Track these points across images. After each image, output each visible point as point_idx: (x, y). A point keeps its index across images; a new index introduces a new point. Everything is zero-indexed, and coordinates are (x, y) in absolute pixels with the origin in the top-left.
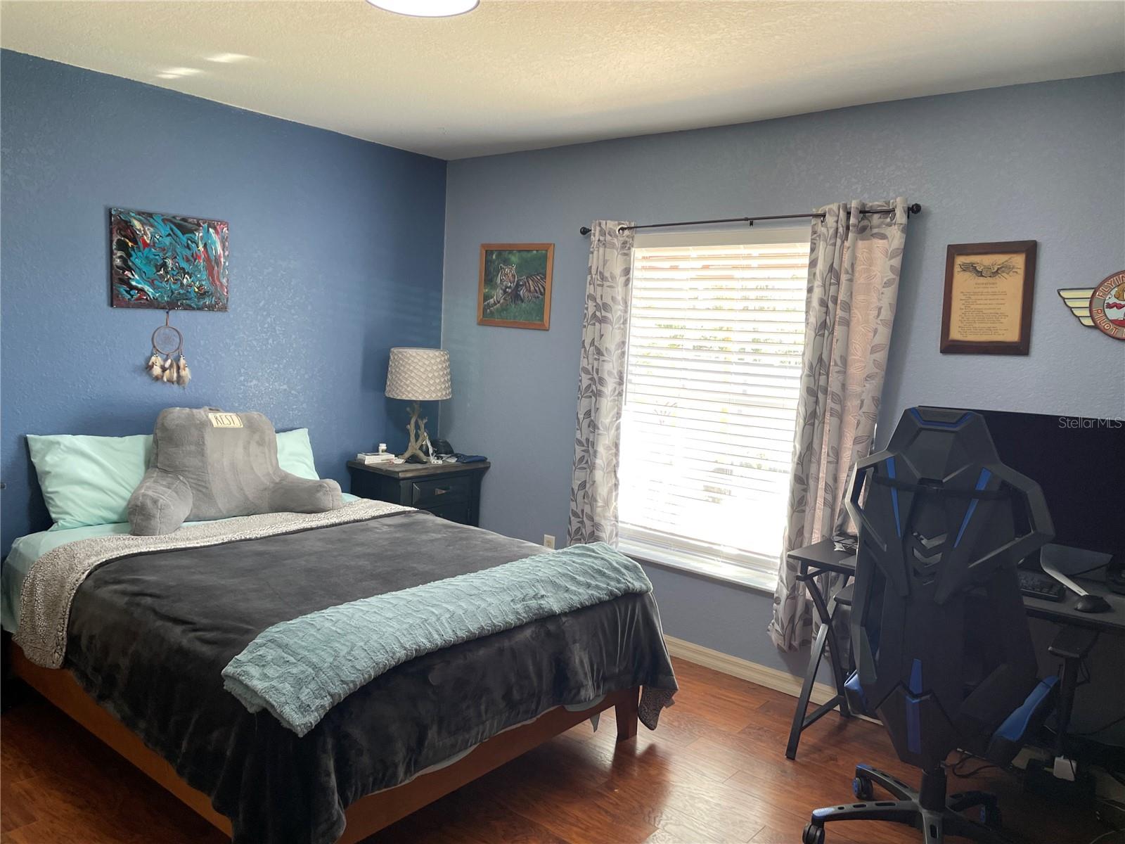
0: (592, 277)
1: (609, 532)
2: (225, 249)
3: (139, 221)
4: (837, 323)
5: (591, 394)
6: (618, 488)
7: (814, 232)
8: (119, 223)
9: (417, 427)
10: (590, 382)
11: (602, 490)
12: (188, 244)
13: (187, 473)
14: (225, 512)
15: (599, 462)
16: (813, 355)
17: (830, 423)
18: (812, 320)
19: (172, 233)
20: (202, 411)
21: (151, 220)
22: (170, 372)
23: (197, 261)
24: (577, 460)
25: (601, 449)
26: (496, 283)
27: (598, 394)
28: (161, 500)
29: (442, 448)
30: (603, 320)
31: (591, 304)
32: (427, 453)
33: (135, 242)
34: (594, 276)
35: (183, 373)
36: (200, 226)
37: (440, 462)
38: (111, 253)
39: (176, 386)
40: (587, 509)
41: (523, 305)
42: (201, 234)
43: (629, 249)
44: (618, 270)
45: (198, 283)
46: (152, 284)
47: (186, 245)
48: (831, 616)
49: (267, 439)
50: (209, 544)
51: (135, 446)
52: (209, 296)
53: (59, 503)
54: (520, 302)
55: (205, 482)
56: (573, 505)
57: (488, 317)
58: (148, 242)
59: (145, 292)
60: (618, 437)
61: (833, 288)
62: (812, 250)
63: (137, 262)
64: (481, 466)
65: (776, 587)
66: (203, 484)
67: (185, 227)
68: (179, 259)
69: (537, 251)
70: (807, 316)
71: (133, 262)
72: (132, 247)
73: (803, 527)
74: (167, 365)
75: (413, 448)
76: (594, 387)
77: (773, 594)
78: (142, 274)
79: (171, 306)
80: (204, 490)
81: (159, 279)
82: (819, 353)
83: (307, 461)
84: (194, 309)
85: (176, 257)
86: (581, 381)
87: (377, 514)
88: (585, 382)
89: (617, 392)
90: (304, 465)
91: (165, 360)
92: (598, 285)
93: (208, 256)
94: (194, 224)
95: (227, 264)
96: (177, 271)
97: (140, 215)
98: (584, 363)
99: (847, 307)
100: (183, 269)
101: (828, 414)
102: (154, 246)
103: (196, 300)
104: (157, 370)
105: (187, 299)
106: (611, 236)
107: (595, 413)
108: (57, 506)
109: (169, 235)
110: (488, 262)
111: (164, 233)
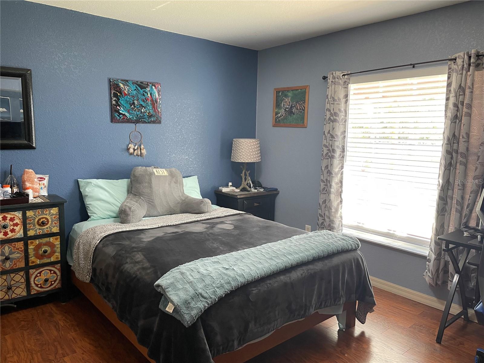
0: (328, 100)
1: (338, 224)
2: (159, 95)
3: (122, 84)
4: (463, 116)
5: (328, 157)
6: (342, 203)
7: (450, 69)
8: (114, 85)
9: (245, 175)
10: (328, 151)
11: (335, 204)
12: (143, 94)
13: (144, 196)
14: (161, 213)
15: (332, 190)
16: (449, 134)
17: (460, 168)
18: (449, 114)
19: (136, 89)
20: (150, 168)
21: (127, 83)
22: (137, 152)
23: (148, 101)
24: (321, 190)
25: (333, 184)
26: (281, 106)
27: (332, 157)
28: (133, 208)
29: (257, 184)
30: (335, 121)
31: (328, 113)
32: (250, 187)
33: (121, 94)
34: (329, 99)
35: (142, 151)
36: (148, 85)
37: (256, 191)
38: (111, 99)
39: (140, 157)
40: (327, 213)
41: (294, 116)
42: (149, 89)
43: (348, 85)
44: (342, 95)
45: (148, 111)
46: (129, 112)
47: (142, 94)
48: (461, 270)
49: (179, 181)
50: (153, 227)
51: (123, 183)
52: (153, 117)
53: (91, 209)
54: (292, 115)
55: (152, 200)
56: (320, 211)
57: (278, 123)
58: (126, 93)
59: (126, 116)
60: (342, 178)
61: (461, 97)
62: (449, 78)
63: (122, 102)
64: (275, 192)
65: (428, 253)
66: (151, 201)
67: (142, 86)
68: (140, 100)
69: (301, 89)
70: (445, 113)
71: (120, 102)
72: (120, 96)
73: (444, 223)
74: (136, 148)
75: (244, 184)
76: (330, 154)
77: (427, 257)
78: (124, 107)
79: (137, 121)
80: (152, 203)
81: (131, 110)
82: (453, 132)
83: (197, 190)
84: (146, 123)
85: (138, 100)
86: (323, 151)
87: (227, 214)
88: (325, 151)
89: (341, 157)
90: (196, 192)
91: (135, 146)
92: (332, 104)
93: (152, 99)
94: (146, 84)
95: (160, 102)
96: (139, 106)
97: (122, 81)
98: (325, 142)
99: (470, 106)
100: (142, 105)
101: (458, 165)
102: (129, 95)
103: (148, 119)
104: (131, 151)
105: (144, 118)
106: (338, 79)
107: (331, 166)
108: (90, 210)
109: (135, 90)
110: (277, 97)
111: (133, 89)
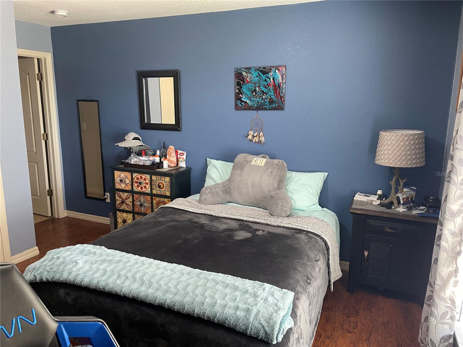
2: (283, 79)
3: (245, 72)
8: (237, 74)
19: (258, 75)
21: (250, 71)
22: (256, 138)
23: (270, 87)
35: (261, 139)
36: (272, 70)
38: (235, 88)
42: (272, 74)
45: (270, 97)
46: (250, 99)
47: (265, 80)
52: (275, 103)
58: (249, 80)
59: (248, 103)
63: (244, 90)
67: (264, 71)
71: (242, 90)
72: (243, 84)
74: (255, 135)
75: (392, 197)
78: (246, 95)
79: (259, 108)
81: (253, 97)
84: (267, 109)
85: (260, 86)
93: (275, 84)
94: (269, 69)
95: (284, 86)
96: (260, 92)
97: (246, 69)
100: (263, 91)
102: (251, 82)
103: (268, 105)
104: (250, 137)
105: (264, 105)
111: (255, 76)
